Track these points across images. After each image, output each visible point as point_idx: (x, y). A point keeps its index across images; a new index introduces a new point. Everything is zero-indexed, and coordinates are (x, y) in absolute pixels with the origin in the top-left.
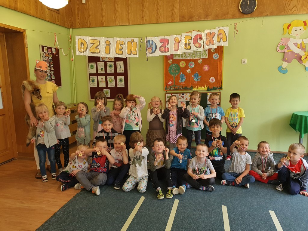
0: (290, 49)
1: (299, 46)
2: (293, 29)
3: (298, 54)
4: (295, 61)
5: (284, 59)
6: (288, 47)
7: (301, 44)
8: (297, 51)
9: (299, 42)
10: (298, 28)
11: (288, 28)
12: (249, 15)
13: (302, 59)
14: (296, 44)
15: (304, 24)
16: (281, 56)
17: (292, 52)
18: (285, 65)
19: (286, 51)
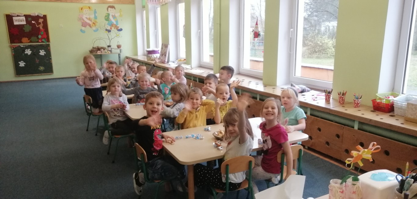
0: (84, 20)
1: (88, 19)
2: (84, 10)
3: (89, 23)
4: (88, 27)
5: (82, 26)
6: (83, 19)
7: (89, 18)
8: (88, 21)
9: (88, 17)
10: (87, 10)
11: (82, 9)
12: (60, 1)
13: (91, 26)
14: (87, 18)
15: (89, 8)
16: (81, 24)
17: (86, 22)
18: (83, 28)
19: (83, 21)
